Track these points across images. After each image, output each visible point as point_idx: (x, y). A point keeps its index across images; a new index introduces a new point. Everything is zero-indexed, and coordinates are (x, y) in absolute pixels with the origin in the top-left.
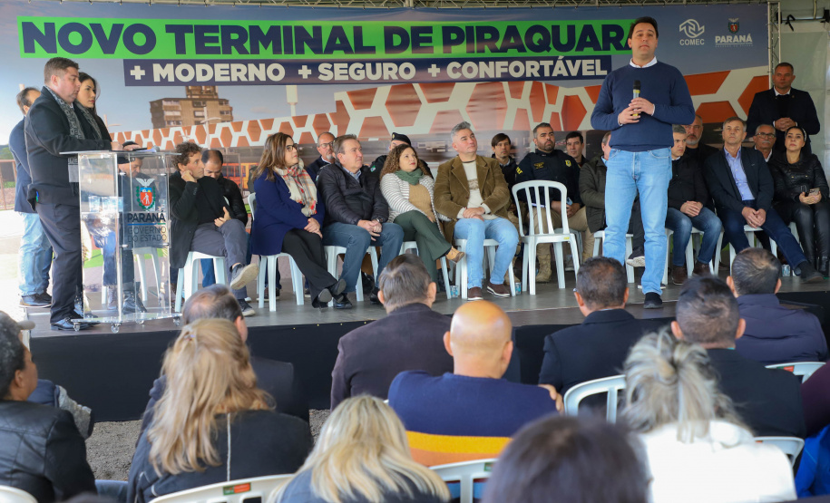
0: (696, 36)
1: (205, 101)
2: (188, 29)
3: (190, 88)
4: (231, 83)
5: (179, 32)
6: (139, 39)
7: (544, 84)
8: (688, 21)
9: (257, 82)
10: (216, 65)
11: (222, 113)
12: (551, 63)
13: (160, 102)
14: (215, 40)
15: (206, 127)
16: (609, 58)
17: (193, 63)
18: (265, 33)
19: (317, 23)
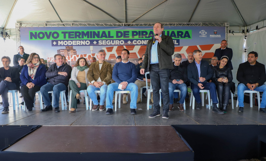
0: (204, 35)
1: (70, 50)
2: (67, 32)
3: (67, 47)
4: (76, 45)
5: (64, 33)
6: (55, 35)
8: (202, 31)
9: (83, 45)
10: (73, 41)
11: (74, 53)
13: (59, 50)
14: (73, 35)
15: (70, 56)
16: (179, 40)
17: (68, 41)
18: (85, 33)
19: (99, 30)
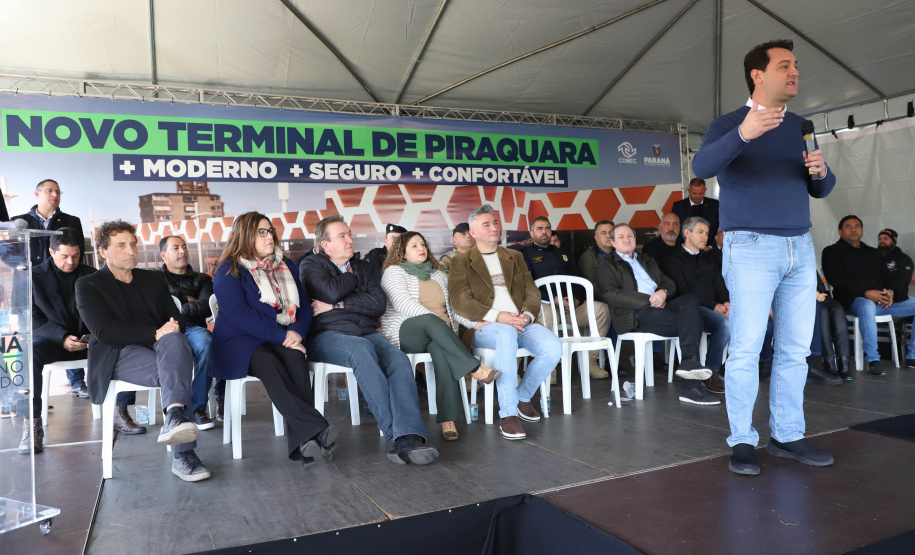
0: (630, 156)
1: (196, 196)
2: (182, 126)
3: (181, 183)
4: (223, 180)
5: (172, 129)
6: (131, 135)
7: (513, 189)
8: (624, 144)
9: (249, 179)
10: (208, 162)
11: (213, 208)
12: (519, 171)
13: (149, 197)
14: (208, 137)
15: (196, 222)
16: (565, 169)
17: (185, 159)
18: (258, 133)
19: (309, 125)
